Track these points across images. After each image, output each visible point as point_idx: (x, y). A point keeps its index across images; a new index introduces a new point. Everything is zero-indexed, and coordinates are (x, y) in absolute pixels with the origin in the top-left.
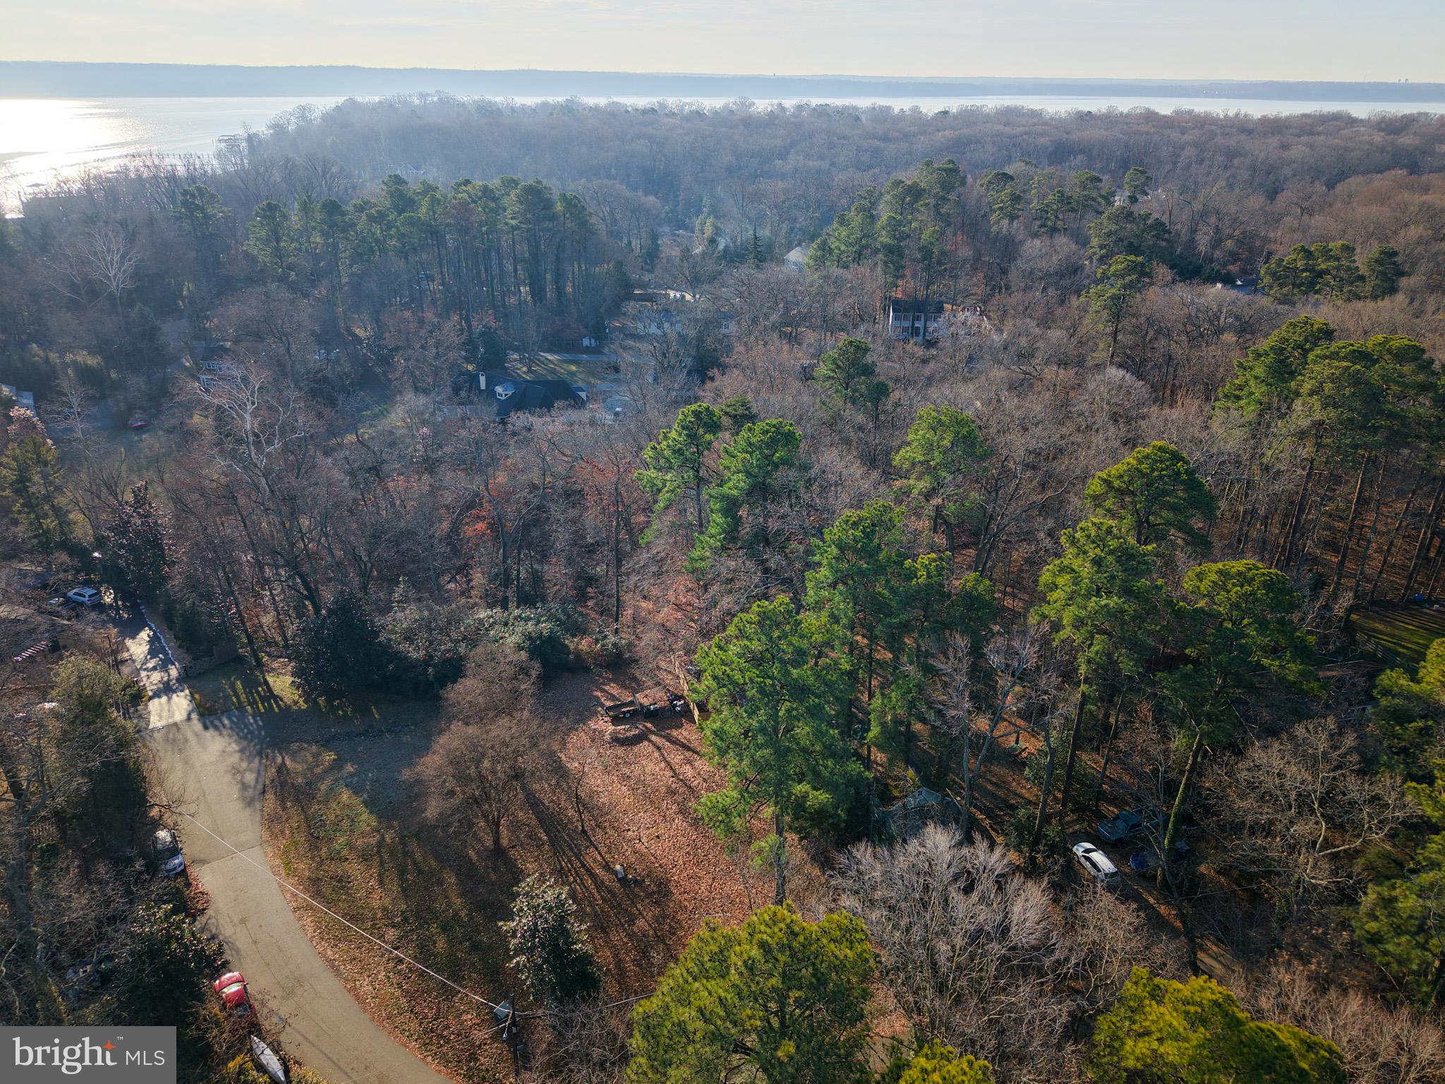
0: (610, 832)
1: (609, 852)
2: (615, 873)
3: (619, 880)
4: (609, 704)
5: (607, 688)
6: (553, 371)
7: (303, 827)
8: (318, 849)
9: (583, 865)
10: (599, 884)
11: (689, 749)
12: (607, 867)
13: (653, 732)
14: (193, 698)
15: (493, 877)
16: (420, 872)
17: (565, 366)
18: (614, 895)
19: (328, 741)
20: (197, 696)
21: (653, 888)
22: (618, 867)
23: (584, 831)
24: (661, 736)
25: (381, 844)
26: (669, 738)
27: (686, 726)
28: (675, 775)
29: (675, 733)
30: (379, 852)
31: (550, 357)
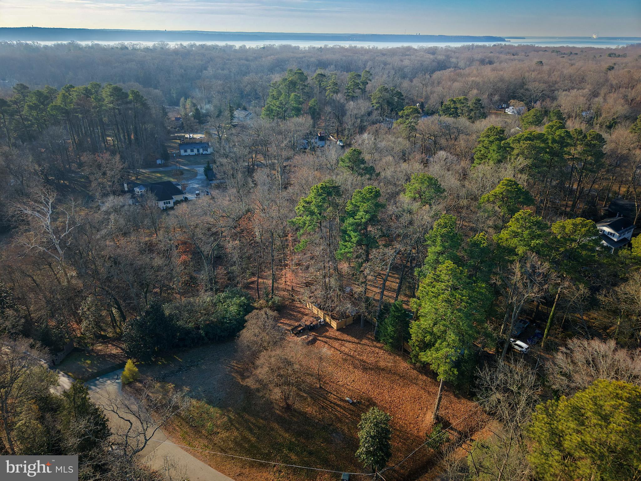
0: (332, 384)
1: (337, 393)
2: (348, 401)
3: (351, 404)
4: (290, 328)
5: (282, 321)
6: (149, 178)
7: (184, 423)
8: (200, 432)
9: (331, 402)
10: (344, 408)
11: (339, 340)
12: (342, 400)
13: (318, 336)
14: (69, 376)
15: (295, 419)
16: (259, 428)
17: (154, 174)
18: (353, 411)
19: (163, 379)
20: (70, 374)
21: (367, 403)
22: (347, 399)
23: (320, 387)
24: (323, 337)
25: (230, 420)
26: (326, 337)
27: (330, 330)
28: (341, 352)
29: (327, 334)
30: (232, 424)
31: (144, 171)
